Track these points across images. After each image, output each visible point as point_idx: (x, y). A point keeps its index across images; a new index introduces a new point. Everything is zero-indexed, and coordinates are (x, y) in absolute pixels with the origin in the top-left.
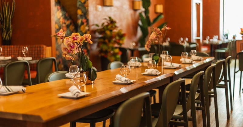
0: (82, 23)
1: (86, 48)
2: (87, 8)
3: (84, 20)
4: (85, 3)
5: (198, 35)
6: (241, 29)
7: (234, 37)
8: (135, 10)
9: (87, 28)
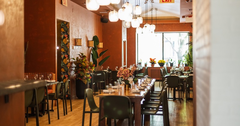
0: (65, 58)
1: (67, 74)
2: (68, 47)
3: (66, 56)
4: (67, 44)
5: (125, 65)
6: (151, 59)
7: (146, 65)
8: (89, 47)
9: (68, 61)
